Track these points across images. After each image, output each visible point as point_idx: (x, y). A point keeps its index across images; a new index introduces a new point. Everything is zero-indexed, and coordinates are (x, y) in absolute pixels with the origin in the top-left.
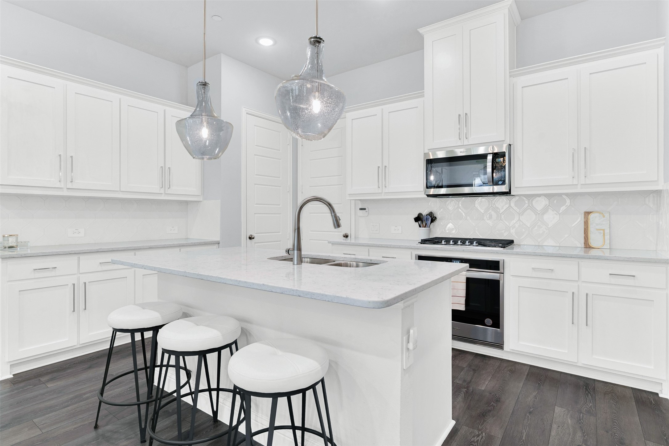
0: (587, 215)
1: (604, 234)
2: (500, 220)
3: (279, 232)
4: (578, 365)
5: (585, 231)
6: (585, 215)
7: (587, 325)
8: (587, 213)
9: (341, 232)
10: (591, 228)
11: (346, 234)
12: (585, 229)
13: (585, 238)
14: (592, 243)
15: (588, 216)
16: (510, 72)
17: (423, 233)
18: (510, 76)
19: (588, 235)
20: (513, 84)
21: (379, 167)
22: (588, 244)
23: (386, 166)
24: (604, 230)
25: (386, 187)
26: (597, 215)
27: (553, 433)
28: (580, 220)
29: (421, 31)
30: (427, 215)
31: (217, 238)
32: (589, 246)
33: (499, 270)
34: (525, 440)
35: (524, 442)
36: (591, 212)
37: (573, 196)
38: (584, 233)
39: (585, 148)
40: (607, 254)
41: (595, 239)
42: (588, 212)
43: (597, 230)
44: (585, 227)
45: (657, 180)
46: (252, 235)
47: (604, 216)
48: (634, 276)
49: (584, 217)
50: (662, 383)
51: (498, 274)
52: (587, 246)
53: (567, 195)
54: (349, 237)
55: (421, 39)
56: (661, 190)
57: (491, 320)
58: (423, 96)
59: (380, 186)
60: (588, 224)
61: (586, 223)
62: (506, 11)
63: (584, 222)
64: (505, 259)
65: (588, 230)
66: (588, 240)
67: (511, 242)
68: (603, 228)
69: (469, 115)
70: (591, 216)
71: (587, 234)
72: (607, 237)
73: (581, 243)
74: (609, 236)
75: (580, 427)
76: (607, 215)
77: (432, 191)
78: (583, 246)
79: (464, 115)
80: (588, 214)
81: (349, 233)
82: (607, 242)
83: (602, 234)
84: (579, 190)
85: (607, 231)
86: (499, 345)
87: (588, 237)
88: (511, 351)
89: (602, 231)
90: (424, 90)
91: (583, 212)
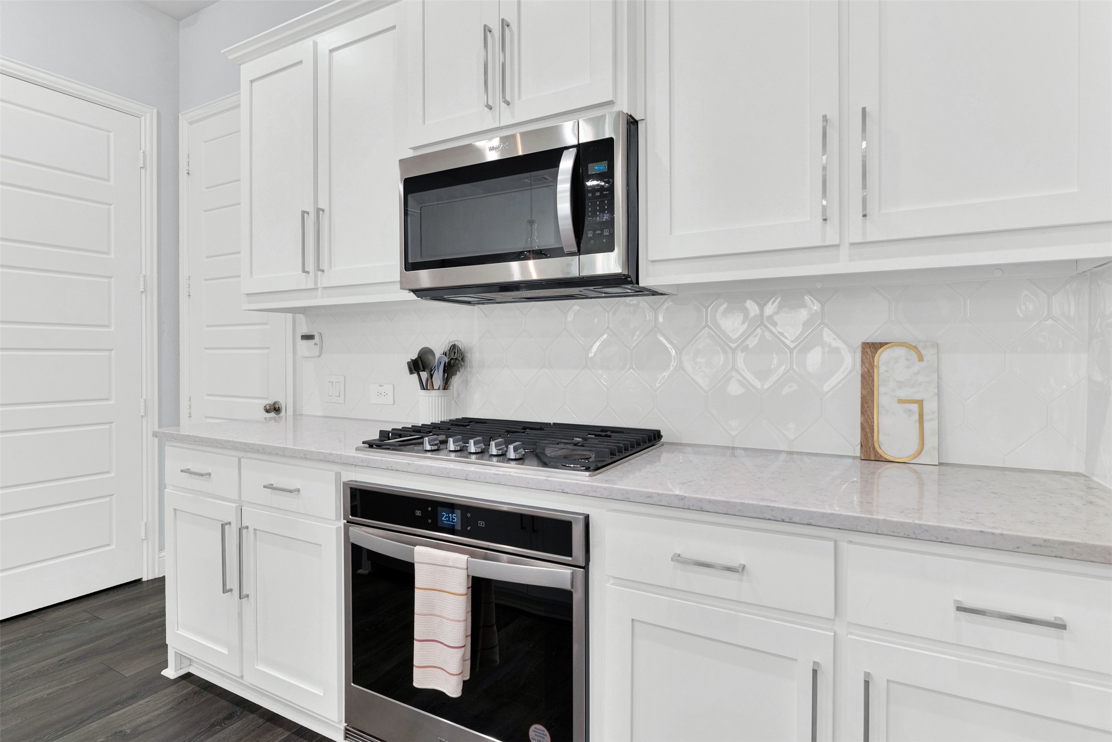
0: (869, 352)
1: (921, 416)
2: (629, 369)
5: (866, 405)
6: (864, 352)
8: (871, 349)
10: (884, 397)
12: (863, 398)
13: (863, 429)
14: (887, 445)
15: (873, 357)
19: (873, 418)
22: (874, 448)
24: (920, 403)
26: (900, 352)
28: (849, 367)
32: (876, 453)
33: (569, 554)
36: (882, 345)
38: (862, 413)
39: (863, 111)
42: (873, 344)
43: (901, 401)
44: (864, 393)
47: (921, 358)
49: (863, 362)
52: (871, 454)
60: (873, 380)
61: (868, 380)
63: (862, 376)
65: (873, 401)
66: (873, 436)
68: (918, 397)
70: (883, 357)
71: (870, 415)
72: (930, 426)
73: (852, 444)
74: (935, 423)
76: (929, 354)
77: (424, 279)
78: (858, 453)
80: (873, 350)
81: (282, 402)
82: (932, 441)
83: (916, 417)
84: (844, 264)
85: (930, 406)
87: (873, 426)
89: (915, 407)
91: (858, 344)
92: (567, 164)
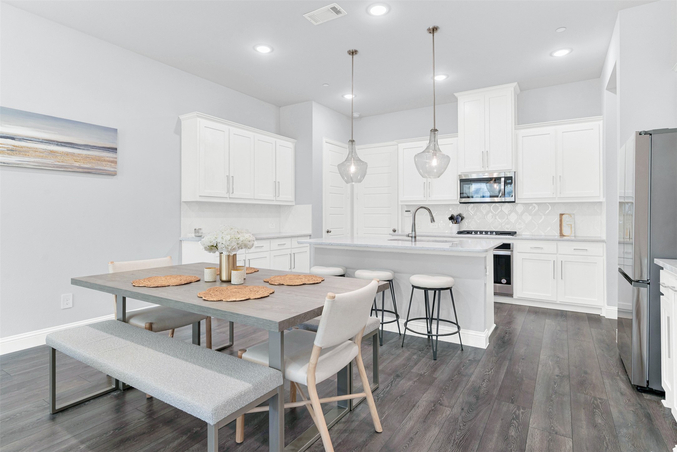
1: (571, 227)
3: (343, 228)
4: (557, 303)
5: (560, 226)
6: (560, 215)
7: (562, 279)
8: (561, 215)
9: (390, 228)
10: (564, 224)
11: (394, 229)
13: (560, 231)
14: (564, 233)
15: (562, 217)
16: (515, 127)
17: (455, 228)
18: (515, 129)
20: (517, 134)
21: (424, 183)
23: (430, 182)
24: (571, 225)
25: (430, 196)
26: (567, 216)
27: (540, 369)
28: (557, 218)
29: (456, 94)
30: (457, 216)
31: (310, 232)
32: (563, 234)
33: (510, 249)
34: (521, 373)
35: (520, 375)
36: (564, 214)
37: (553, 204)
39: (560, 176)
40: (573, 238)
41: (566, 231)
43: (567, 225)
44: (560, 223)
45: (599, 196)
46: (328, 230)
47: (571, 217)
48: (587, 250)
49: (560, 217)
50: (601, 308)
51: (510, 252)
52: (562, 235)
53: (549, 203)
54: (397, 232)
55: (456, 100)
56: (602, 202)
57: (505, 280)
58: (457, 137)
59: (425, 195)
61: (561, 221)
62: (513, 89)
64: (514, 243)
65: (562, 225)
66: (562, 231)
67: (515, 233)
68: (571, 224)
69: (489, 152)
70: (564, 216)
71: (561, 228)
73: (557, 233)
74: (574, 229)
75: (558, 366)
76: (573, 216)
77: (464, 200)
78: (559, 235)
79: (486, 152)
81: (396, 229)
82: (573, 232)
83: (570, 227)
84: (557, 201)
85: (573, 225)
86: (511, 295)
88: (518, 298)
89: (570, 226)
90: (458, 133)
92: (503, 179)
